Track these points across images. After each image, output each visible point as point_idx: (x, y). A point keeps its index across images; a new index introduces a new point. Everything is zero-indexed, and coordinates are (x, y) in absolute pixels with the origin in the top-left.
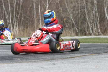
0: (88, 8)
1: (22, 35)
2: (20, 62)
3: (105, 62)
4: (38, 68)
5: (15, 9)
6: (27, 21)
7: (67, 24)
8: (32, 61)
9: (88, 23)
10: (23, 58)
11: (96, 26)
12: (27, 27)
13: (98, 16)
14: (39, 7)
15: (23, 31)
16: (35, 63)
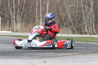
0: (85, 9)
1: (24, 31)
2: (14, 58)
5: (19, 7)
6: (30, 18)
7: (65, 22)
9: (84, 23)
10: (19, 54)
12: (29, 24)
13: (94, 17)
14: (41, 6)
15: (25, 27)
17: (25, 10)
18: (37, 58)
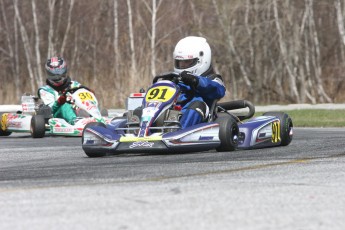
0: (286, 16)
2: (69, 185)
3: (337, 184)
4: (126, 202)
5: (51, 19)
6: (93, 57)
7: (218, 65)
8: (107, 180)
9: (284, 65)
10: (79, 172)
11: (309, 74)
13: (317, 43)
14: (130, 12)
16: (117, 188)
18: (147, 180)
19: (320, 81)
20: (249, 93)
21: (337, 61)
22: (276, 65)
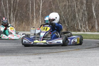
0: (78, 7)
1: (18, 30)
2: (10, 55)
3: (86, 57)
4: (25, 61)
6: (23, 17)
8: (21, 54)
9: (77, 20)
10: (14, 51)
11: (84, 23)
12: (23, 23)
13: (87, 15)
15: (19, 26)
16: (23, 57)
17: (19, 9)
18: (33, 54)
19: (87, 25)
20: (67, 28)
21: (92, 20)
22: (75, 21)
